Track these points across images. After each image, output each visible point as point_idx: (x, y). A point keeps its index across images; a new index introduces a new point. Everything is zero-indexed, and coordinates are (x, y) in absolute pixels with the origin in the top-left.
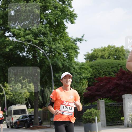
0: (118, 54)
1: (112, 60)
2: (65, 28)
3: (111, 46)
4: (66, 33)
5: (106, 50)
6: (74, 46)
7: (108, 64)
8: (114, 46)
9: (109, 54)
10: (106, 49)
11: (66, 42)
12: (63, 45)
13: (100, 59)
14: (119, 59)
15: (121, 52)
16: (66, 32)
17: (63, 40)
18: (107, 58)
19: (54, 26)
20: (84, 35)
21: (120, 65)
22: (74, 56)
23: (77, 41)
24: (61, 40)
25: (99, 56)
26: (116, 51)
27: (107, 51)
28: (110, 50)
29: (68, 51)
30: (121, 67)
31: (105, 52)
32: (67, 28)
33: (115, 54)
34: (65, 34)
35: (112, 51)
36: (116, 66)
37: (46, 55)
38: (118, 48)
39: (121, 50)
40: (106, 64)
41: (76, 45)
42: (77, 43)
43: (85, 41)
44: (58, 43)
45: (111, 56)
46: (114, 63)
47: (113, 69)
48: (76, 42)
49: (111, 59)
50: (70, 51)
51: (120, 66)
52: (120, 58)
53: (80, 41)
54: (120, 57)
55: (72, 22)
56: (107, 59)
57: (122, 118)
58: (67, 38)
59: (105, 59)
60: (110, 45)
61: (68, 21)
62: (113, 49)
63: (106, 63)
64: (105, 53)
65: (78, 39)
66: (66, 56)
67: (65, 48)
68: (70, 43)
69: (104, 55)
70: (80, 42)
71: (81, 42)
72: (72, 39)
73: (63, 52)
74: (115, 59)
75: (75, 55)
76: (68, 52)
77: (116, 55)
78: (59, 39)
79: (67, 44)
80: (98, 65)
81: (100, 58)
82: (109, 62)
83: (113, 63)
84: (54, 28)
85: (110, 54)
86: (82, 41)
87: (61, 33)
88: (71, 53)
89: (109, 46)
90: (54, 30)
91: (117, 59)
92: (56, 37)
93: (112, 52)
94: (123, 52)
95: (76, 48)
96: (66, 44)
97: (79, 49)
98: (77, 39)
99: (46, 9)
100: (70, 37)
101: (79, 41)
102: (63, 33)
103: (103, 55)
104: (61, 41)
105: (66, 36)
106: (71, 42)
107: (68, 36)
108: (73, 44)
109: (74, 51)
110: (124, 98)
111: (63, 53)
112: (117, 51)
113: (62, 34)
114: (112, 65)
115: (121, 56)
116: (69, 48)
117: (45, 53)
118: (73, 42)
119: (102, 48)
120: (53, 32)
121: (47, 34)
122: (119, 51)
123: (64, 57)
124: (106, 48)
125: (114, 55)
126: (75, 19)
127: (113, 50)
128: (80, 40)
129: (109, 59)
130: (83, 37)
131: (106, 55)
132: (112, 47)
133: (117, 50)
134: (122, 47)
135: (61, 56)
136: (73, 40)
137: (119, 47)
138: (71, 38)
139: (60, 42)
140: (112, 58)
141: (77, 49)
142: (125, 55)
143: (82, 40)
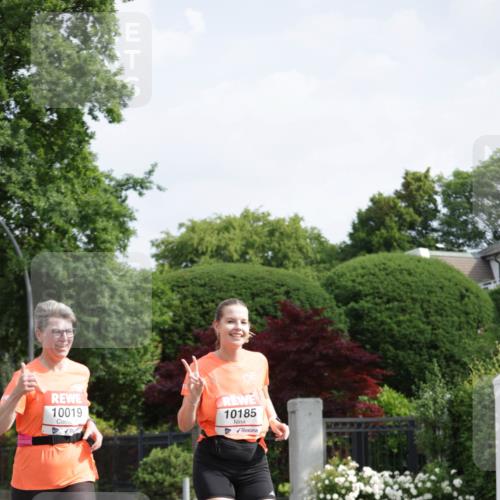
0: (280, 245)
1: (255, 267)
2: (87, 135)
3: (253, 213)
4: (90, 158)
5: (234, 229)
6: (116, 208)
7: (241, 282)
8: (266, 215)
9: (244, 242)
10: (235, 224)
11: (86, 189)
12: (76, 200)
13: (212, 260)
14: (280, 265)
15: (289, 237)
16: (90, 153)
17: (75, 181)
18: (236, 257)
19: (46, 126)
20: (155, 166)
21: (283, 285)
22: (112, 244)
23: (130, 188)
24: (67, 180)
25: (209, 249)
26: (271, 233)
27: (238, 231)
28: (248, 227)
29: (94, 222)
30: (287, 293)
31: (231, 236)
32: (91, 137)
33: (267, 246)
34: (84, 159)
35: (257, 234)
36: (268, 290)
37: (12, 236)
38: (279, 222)
39: (289, 230)
40: (232, 280)
41: (124, 201)
42: (126, 197)
43: (159, 188)
44: (58, 191)
45: (251, 252)
46: (263, 278)
47: (257, 299)
48: (124, 193)
49: (250, 260)
50: (101, 223)
51: (283, 289)
52: (286, 262)
53: (138, 188)
54: (286, 257)
55: (114, 117)
56: (238, 261)
57: (283, 486)
58: (92, 175)
59: (229, 259)
60: (252, 209)
61: (97, 113)
62: (261, 223)
63: (234, 277)
64: (232, 239)
65: (131, 181)
66: (85, 243)
67: (83, 213)
68: (102, 194)
69: (225, 248)
70: (141, 194)
71: (144, 191)
72: (111, 180)
73: (74, 226)
74: (267, 263)
75: (117, 239)
76: (91, 226)
77: (273, 250)
78: (60, 179)
79: (91, 196)
80: (203, 282)
81: (212, 257)
82: (243, 275)
83: (257, 279)
84: (44, 135)
85: (249, 245)
86: (147, 188)
87: (71, 156)
88: (105, 230)
89: (246, 215)
90: (45, 143)
91: (274, 263)
92: (51, 167)
93: (255, 237)
94: (297, 239)
95: (125, 216)
96: (85, 198)
97: (132, 218)
98: (128, 180)
99: (19, 61)
100: (102, 173)
101: (134, 188)
102: (78, 154)
103: (223, 244)
104: (69, 187)
105: (86, 169)
106: (105, 191)
107: (95, 169)
108: (112, 199)
109: (117, 223)
110: (294, 412)
111: (75, 231)
112: (277, 234)
113: (73, 159)
114: (255, 285)
115: (290, 254)
116: (97, 214)
117: (7, 229)
118: (112, 190)
119: (220, 218)
120: (41, 151)
121: (19, 154)
122: (282, 234)
123: (78, 247)
124: (235, 218)
125: (263, 249)
126: (125, 105)
127: (259, 230)
128: (140, 185)
129: (245, 261)
130: (150, 172)
131: (235, 247)
132: (258, 219)
133: (275, 230)
134: (296, 219)
135: (65, 241)
136: (113, 183)
137: (284, 220)
138: (108, 176)
139: (66, 188)
140: (253, 258)
141: (126, 219)
142: (305, 250)
143: (148, 185)
